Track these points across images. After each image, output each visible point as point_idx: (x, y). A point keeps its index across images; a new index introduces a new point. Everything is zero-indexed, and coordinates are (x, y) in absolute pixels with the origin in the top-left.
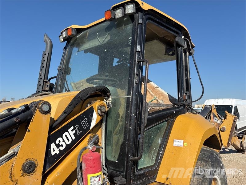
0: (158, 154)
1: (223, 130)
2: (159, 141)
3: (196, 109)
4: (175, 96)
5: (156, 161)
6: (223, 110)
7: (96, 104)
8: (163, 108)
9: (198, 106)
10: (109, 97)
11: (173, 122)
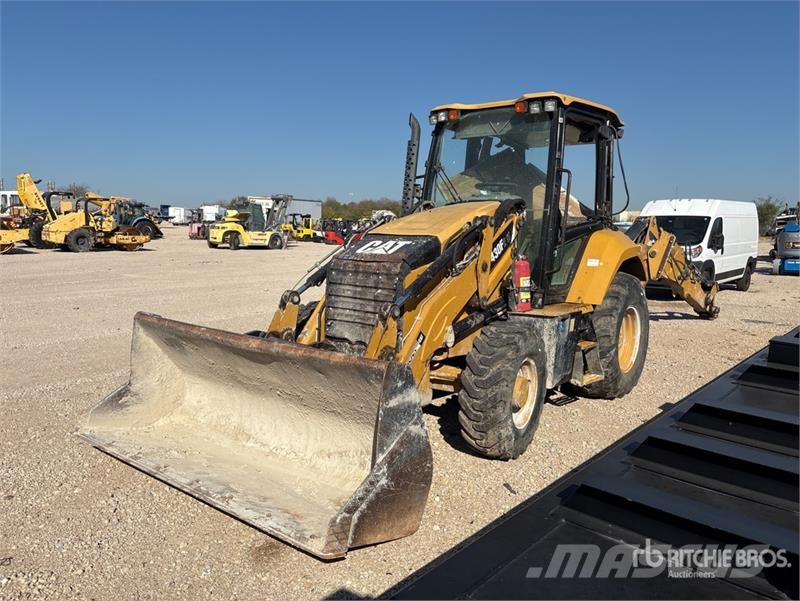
0: (570, 274)
1: (653, 255)
2: (571, 261)
3: (623, 223)
4: (591, 206)
5: (568, 280)
6: (690, 229)
7: (515, 218)
8: (577, 222)
9: (624, 218)
10: (522, 211)
11: (587, 240)
